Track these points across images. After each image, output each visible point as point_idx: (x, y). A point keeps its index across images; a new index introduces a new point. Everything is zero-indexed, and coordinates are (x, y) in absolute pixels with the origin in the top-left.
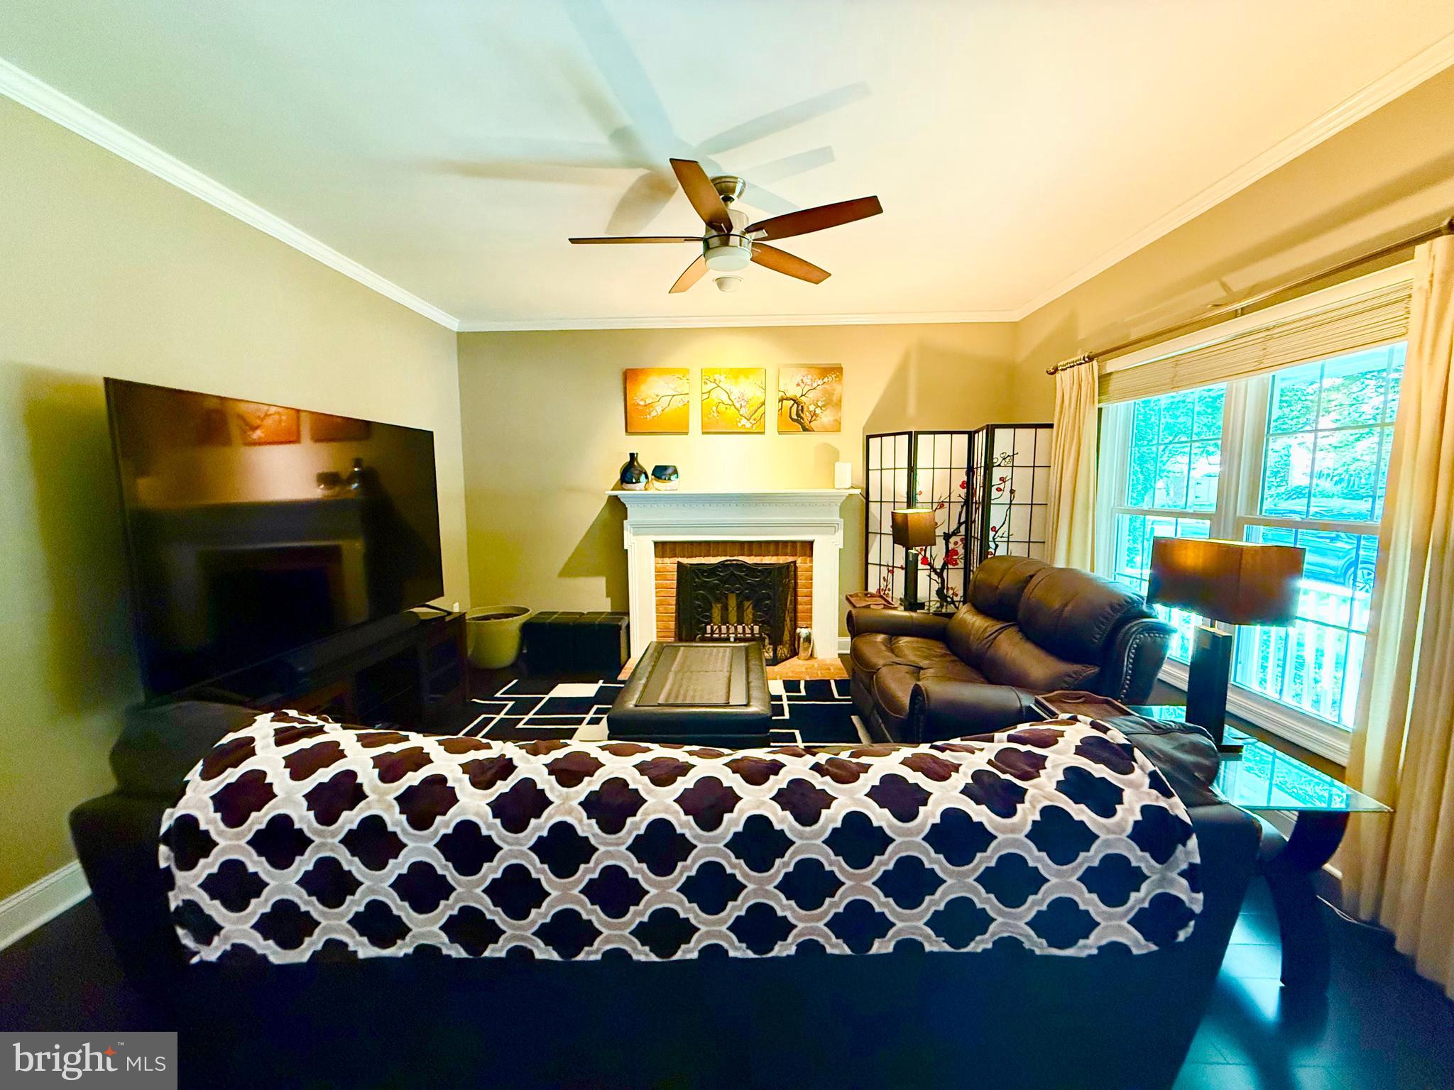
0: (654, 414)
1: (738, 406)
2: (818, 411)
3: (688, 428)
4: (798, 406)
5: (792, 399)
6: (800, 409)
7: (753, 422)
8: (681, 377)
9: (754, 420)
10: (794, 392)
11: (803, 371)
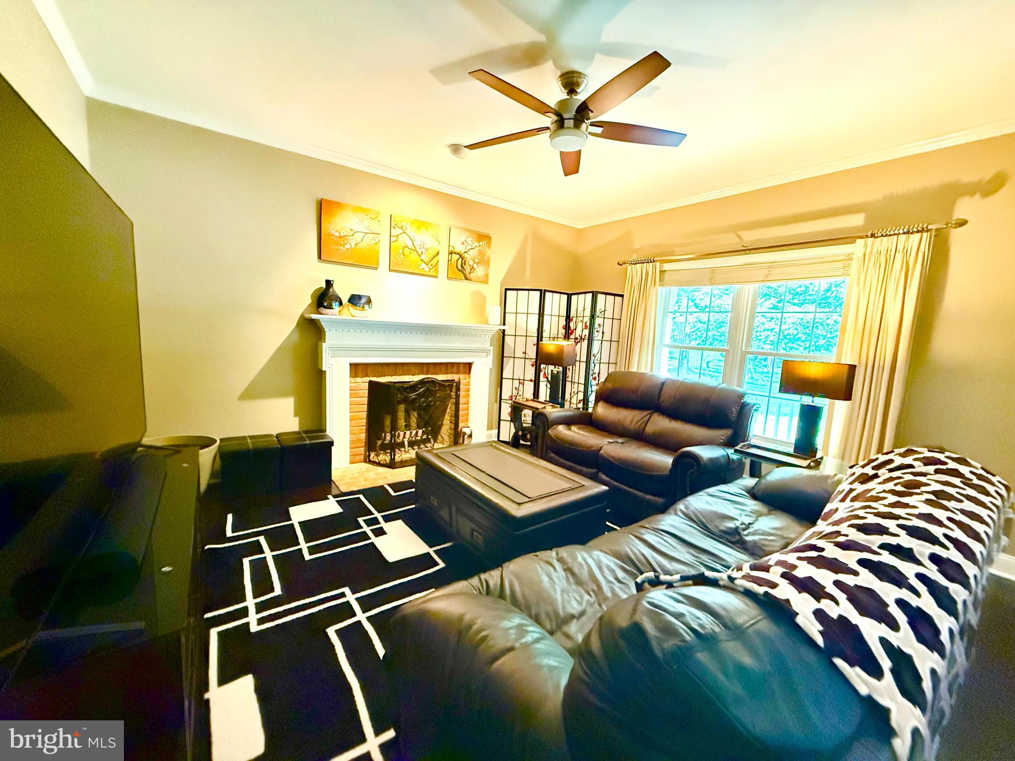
0: (348, 246)
1: (420, 252)
2: (475, 266)
3: (378, 264)
4: (462, 260)
5: (458, 254)
6: (464, 263)
7: (431, 267)
8: (374, 217)
9: (432, 265)
10: (460, 249)
11: (466, 234)
